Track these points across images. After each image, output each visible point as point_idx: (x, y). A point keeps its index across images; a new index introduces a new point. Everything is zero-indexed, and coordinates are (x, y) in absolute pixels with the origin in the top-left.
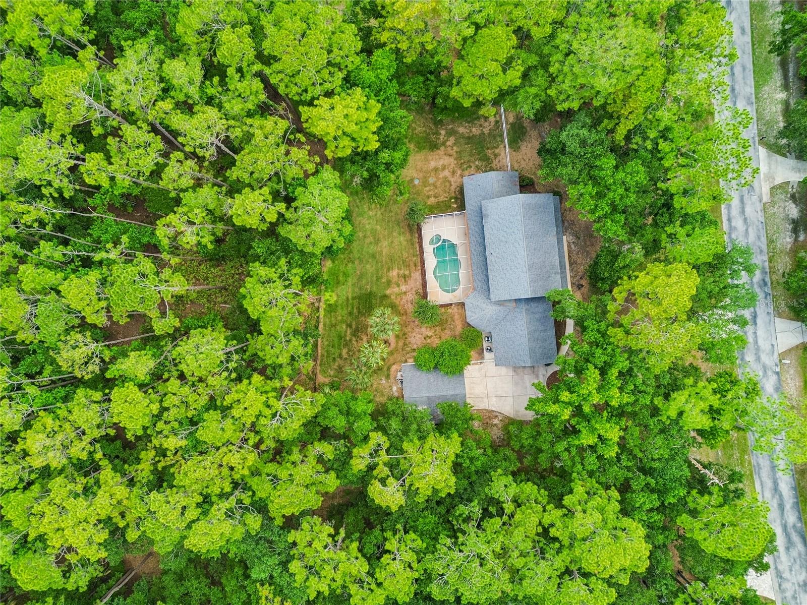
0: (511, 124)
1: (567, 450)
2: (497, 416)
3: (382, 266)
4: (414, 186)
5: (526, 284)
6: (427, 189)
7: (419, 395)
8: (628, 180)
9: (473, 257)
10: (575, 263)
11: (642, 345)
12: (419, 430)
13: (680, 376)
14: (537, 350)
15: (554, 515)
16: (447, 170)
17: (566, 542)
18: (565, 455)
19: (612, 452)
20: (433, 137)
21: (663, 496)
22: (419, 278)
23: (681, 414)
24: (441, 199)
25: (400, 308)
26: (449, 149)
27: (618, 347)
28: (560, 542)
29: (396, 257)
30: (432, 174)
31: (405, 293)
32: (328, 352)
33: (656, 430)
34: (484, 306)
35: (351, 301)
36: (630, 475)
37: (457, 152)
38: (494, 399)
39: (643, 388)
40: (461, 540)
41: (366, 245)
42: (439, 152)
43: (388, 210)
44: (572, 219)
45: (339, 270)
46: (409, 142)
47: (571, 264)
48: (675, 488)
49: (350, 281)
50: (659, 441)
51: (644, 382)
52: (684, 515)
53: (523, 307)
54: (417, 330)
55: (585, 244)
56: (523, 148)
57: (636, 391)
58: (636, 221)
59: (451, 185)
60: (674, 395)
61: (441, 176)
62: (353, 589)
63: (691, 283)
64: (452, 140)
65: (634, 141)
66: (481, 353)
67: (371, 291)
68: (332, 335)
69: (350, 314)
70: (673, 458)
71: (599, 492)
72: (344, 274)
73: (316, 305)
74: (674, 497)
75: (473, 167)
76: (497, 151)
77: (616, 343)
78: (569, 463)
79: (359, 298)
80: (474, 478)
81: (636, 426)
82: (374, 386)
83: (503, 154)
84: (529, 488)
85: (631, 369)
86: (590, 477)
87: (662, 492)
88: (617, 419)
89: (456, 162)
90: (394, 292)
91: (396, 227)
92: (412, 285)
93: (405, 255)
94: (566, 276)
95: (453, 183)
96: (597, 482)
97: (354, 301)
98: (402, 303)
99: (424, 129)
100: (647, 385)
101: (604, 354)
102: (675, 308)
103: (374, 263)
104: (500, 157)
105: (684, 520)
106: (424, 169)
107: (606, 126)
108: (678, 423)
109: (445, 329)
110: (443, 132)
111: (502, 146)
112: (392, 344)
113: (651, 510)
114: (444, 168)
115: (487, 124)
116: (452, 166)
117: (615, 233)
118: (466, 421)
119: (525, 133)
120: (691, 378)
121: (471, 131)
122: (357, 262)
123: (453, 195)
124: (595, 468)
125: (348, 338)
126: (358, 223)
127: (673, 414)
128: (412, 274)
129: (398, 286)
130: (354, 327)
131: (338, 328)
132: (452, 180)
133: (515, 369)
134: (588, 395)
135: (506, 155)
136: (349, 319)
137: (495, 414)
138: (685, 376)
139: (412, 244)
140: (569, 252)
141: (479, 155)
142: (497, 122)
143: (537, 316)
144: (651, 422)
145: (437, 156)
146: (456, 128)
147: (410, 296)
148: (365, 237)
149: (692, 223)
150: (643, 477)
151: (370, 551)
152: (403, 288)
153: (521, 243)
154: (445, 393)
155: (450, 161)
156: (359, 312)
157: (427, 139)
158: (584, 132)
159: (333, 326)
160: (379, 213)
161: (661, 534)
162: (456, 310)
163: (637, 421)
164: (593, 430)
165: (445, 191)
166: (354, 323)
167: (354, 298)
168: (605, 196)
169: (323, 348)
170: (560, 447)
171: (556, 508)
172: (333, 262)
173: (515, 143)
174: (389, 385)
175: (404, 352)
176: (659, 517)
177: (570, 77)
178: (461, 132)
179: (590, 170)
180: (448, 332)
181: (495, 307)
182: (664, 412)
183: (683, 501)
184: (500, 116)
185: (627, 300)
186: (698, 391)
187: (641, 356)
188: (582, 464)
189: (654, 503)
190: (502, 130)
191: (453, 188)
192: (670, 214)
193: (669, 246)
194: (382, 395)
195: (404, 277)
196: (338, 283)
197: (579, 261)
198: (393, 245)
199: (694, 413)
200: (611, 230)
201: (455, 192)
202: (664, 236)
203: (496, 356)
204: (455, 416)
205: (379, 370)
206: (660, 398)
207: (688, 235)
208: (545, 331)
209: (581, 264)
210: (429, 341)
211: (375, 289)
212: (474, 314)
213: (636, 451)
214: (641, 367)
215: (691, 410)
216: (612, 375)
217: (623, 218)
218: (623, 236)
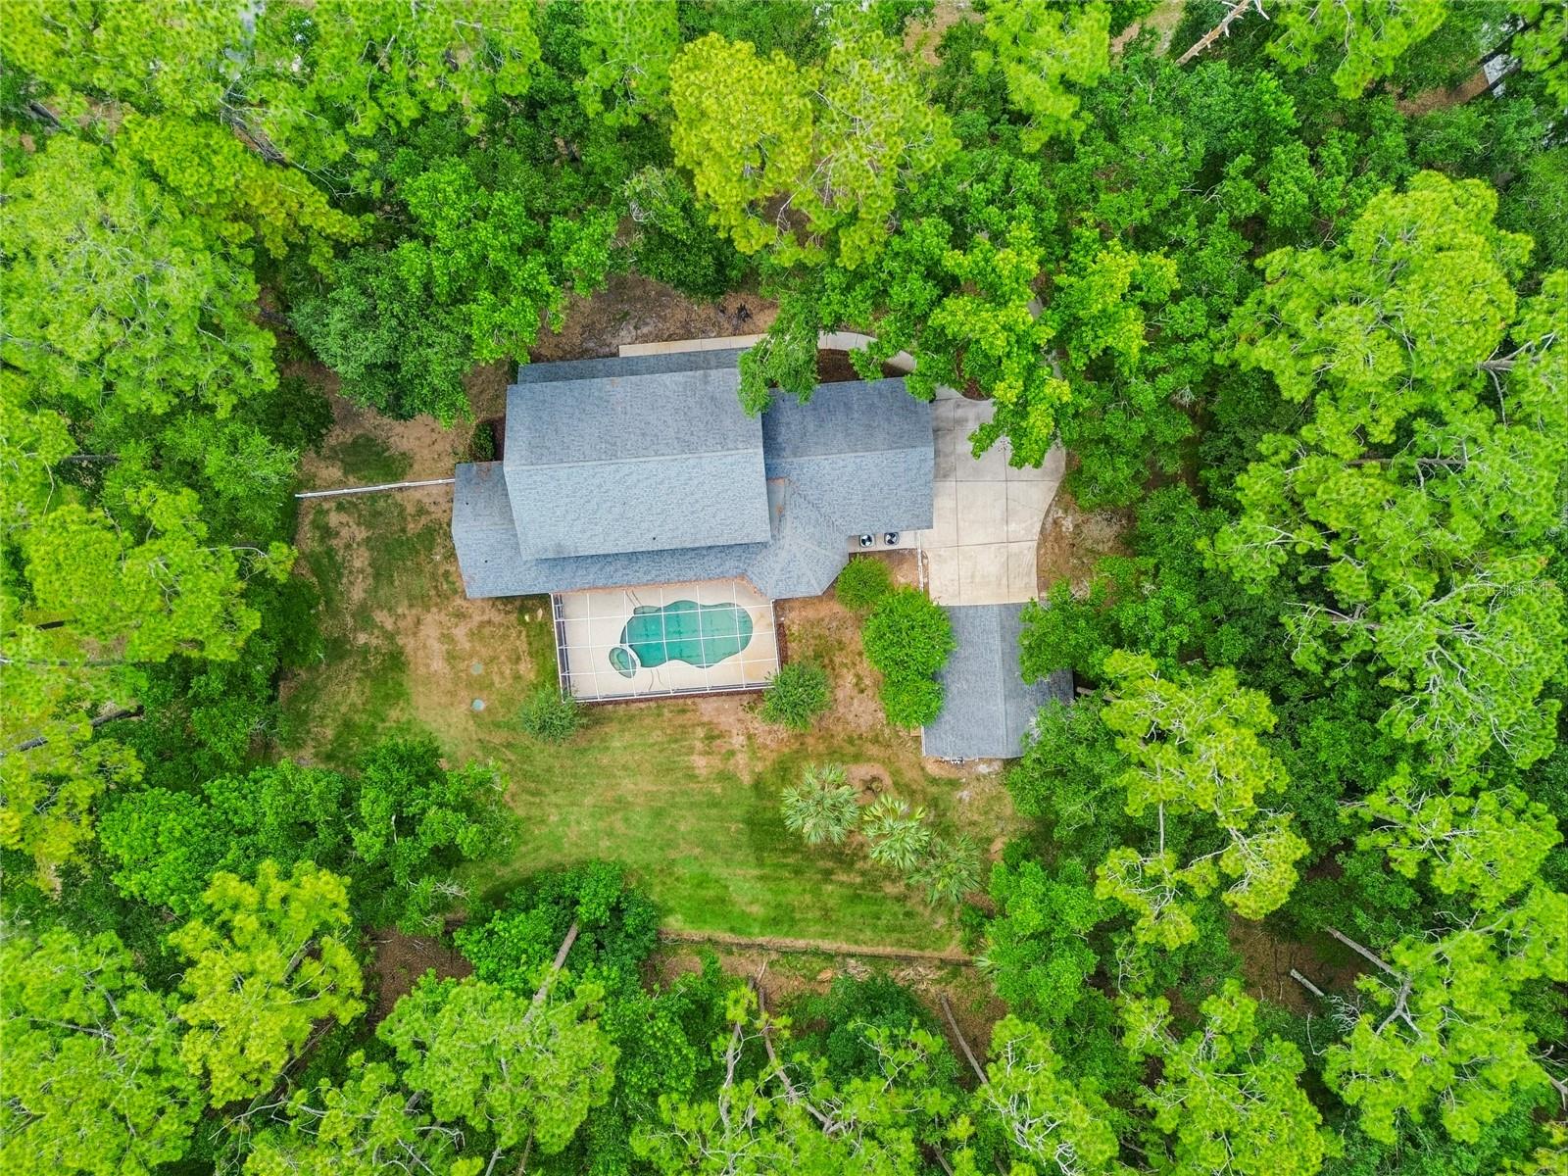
0: (346, 474)
1: (1151, 375)
2: (1055, 522)
3: (684, 793)
4: (488, 710)
5: (730, 460)
6: (496, 679)
7: (1002, 719)
8: (453, 214)
9: (662, 578)
10: (686, 325)
11: (885, 185)
12: (1091, 744)
13: (968, 80)
14: (895, 430)
15: (1331, 426)
16: (453, 630)
17: (1413, 400)
18: (1166, 382)
19: (1166, 269)
20: (375, 662)
21: (1276, 132)
22: (714, 703)
23: (1068, 85)
24: (522, 645)
25: (786, 750)
26: (402, 624)
27: (887, 244)
28: (1414, 416)
29: (661, 758)
30: (462, 666)
31: (749, 737)
32: (890, 930)
33: (1110, 149)
34: (783, 554)
35: (767, 871)
36: (1223, 217)
37: (411, 606)
38: (1013, 526)
39: (997, 182)
40: (1396, 683)
41: (632, 832)
42: (408, 650)
43: (547, 776)
44: (578, 330)
45: (690, 898)
46: (383, 721)
47: (689, 335)
48: (1256, 100)
49: (718, 870)
50: (1138, 141)
51: (982, 178)
52: (1335, 78)
53: (788, 461)
54: (841, 710)
55: (640, 299)
56: (405, 445)
57: (1004, 199)
58: (571, 188)
59: (489, 622)
60: (1018, 100)
61: (467, 646)
62: (1522, 968)
63: (721, 57)
64: (381, 617)
65: (362, 190)
66: (899, 557)
67: (743, 822)
68: (849, 919)
69: (798, 872)
70: (1181, 104)
71: (1268, 300)
72: (700, 885)
73: (774, 956)
74: (1278, 104)
75: (448, 567)
76: (410, 509)
77: (879, 249)
78: (1186, 372)
79: (759, 849)
80: (1216, 608)
81: (1096, 200)
82: (976, 817)
83: (418, 495)
84: (1255, 484)
85: (948, 214)
86: (1224, 318)
87: (1265, 134)
88: (1076, 247)
89: (434, 610)
90: (747, 765)
91: (590, 757)
92: (731, 720)
93: (656, 736)
94: (717, 353)
95: (486, 618)
96: (1239, 303)
97: (768, 861)
98: (774, 746)
99: (354, 684)
100: (991, 168)
101: (904, 280)
102: (786, 99)
103: (675, 812)
104: (426, 500)
105: (1349, 81)
106: (450, 686)
107: (327, 260)
108: (1091, 91)
109: (840, 642)
110: (362, 638)
111: (398, 497)
112: (875, 772)
113: (1314, 161)
114: (447, 638)
115: (344, 532)
116: (443, 617)
117: (598, 244)
118: (1069, 619)
119: (368, 439)
120: (974, 54)
121: (362, 571)
122: (672, 854)
123: (513, 617)
124: (1202, 308)
125: (858, 880)
126: (574, 850)
127: (1068, 105)
128: (705, 719)
129: (732, 753)
130: (830, 864)
131: (831, 903)
132: (477, 618)
133: (941, 473)
134: (1011, 330)
135: (424, 487)
136: (813, 875)
137: (1048, 526)
138: (969, 68)
139: (631, 718)
140: (658, 338)
141: (418, 552)
142: (340, 507)
143: (811, 427)
144: (1087, 159)
145: (421, 653)
146: (354, 607)
147: (758, 725)
148: (610, 834)
149: (574, 47)
150: (1227, 186)
151: (1407, 897)
152: (738, 740)
153: (626, 470)
154: (997, 658)
155: (432, 624)
156: (795, 850)
157: (377, 678)
158: (337, 319)
159: (826, 915)
160: (553, 798)
161: (1382, 138)
162: (793, 615)
163: (1084, 196)
164: (1106, 318)
165: (505, 637)
166: (821, 864)
167: (760, 863)
168: (499, 269)
169: (881, 942)
170: (1144, 393)
171: (1313, 421)
172: (670, 911)
173: (392, 466)
174: (975, 783)
175: (894, 742)
176: (1334, 142)
177: (176, 363)
178: (362, 595)
179: (437, 303)
180: (847, 635)
181: (788, 528)
182: (1061, 127)
183: (1292, 81)
184: (325, 498)
185: (768, 217)
186: (1007, 40)
187: (913, 187)
188: (1191, 339)
189: (1297, 155)
190: (360, 496)
191: (497, 618)
192: (555, 101)
193: (636, 107)
194: (999, 798)
195: (710, 738)
196: (723, 901)
197: (681, 315)
198: (633, 766)
199: (1069, 51)
200: (590, 255)
201: (507, 613)
202: (610, 119)
203: (908, 528)
204: (1056, 648)
205: (936, 806)
206: (1023, 136)
207: (604, 57)
208: (848, 407)
209: (689, 311)
210: (867, 682)
211: (738, 812)
212: (804, 580)
213: (1161, 201)
214: (942, 186)
215: (1059, 59)
216: (960, 266)
217: (559, 224)
218: (606, 223)
